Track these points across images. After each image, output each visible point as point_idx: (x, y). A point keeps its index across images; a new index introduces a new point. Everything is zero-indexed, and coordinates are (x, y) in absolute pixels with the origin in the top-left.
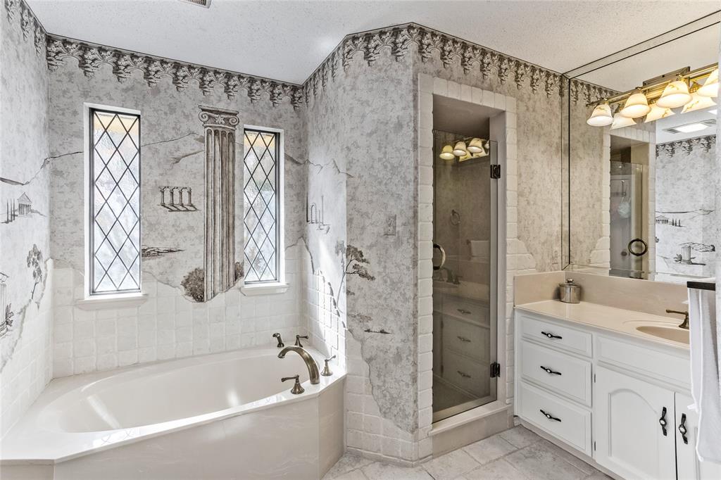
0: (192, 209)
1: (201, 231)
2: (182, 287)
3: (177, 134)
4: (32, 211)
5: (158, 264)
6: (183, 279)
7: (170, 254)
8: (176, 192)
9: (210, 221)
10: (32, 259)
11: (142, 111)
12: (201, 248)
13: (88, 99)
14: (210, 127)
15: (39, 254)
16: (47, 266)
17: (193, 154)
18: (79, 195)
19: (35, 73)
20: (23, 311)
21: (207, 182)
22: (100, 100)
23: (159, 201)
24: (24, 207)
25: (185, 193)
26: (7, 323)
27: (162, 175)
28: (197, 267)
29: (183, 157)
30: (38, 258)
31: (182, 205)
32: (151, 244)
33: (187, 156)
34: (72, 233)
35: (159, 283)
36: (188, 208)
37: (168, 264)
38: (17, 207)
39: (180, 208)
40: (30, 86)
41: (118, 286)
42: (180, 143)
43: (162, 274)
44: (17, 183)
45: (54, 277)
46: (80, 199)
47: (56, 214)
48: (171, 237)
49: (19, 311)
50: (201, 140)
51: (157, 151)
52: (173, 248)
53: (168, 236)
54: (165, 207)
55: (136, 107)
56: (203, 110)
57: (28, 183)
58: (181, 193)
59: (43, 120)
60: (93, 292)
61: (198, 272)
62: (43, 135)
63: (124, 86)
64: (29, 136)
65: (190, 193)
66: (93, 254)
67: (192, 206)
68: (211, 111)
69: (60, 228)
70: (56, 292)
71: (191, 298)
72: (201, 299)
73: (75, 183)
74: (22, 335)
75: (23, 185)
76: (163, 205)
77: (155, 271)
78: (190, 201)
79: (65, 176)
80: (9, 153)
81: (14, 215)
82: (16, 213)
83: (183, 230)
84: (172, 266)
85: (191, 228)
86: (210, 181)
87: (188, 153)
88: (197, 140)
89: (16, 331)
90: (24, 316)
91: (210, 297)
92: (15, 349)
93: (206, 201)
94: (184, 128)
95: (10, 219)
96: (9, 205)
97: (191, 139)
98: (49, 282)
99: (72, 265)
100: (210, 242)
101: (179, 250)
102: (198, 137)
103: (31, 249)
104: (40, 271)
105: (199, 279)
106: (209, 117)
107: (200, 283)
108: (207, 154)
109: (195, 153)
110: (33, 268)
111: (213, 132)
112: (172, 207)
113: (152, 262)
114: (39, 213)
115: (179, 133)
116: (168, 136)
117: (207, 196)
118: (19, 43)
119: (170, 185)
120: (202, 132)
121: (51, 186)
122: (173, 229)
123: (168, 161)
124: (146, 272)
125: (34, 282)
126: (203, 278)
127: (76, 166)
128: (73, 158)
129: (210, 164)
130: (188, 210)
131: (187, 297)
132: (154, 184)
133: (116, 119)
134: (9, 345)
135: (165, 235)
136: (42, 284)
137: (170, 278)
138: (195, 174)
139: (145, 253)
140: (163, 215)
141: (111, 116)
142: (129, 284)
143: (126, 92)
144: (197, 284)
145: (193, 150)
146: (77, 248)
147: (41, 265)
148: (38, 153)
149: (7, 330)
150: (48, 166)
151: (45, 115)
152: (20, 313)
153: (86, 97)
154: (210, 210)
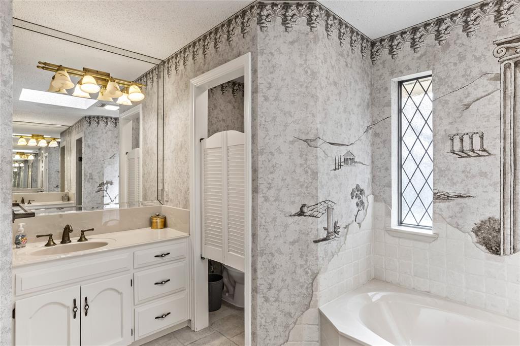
0: (486, 154)
1: (497, 177)
2: (474, 235)
3: (467, 80)
4: (356, 162)
5: (448, 208)
6: (474, 226)
7: (459, 199)
8: (466, 139)
9: (508, 166)
10: (355, 194)
11: (433, 70)
12: (497, 196)
13: (394, 76)
14: (508, 60)
15: (362, 191)
16: (369, 199)
17: (486, 96)
18: (388, 148)
19: (360, 71)
20: (347, 227)
21: (505, 123)
22: (402, 73)
23: (448, 149)
24: (349, 160)
25: (476, 139)
26: (335, 232)
27: (451, 123)
28: (491, 216)
29: (473, 102)
30: (361, 194)
31: (473, 151)
32: (441, 189)
33: (477, 100)
34: (384, 177)
35: (449, 226)
36: (480, 153)
37: (457, 209)
38: (343, 160)
39: (471, 153)
40: (356, 81)
41: (418, 222)
42: (470, 89)
43: (451, 217)
44: (344, 145)
45: (374, 208)
46: (389, 152)
47: (376, 163)
48: (461, 182)
49: (345, 226)
50: (497, 78)
51: (446, 102)
52: (463, 193)
53: (457, 182)
54: (454, 153)
55: (428, 68)
56: (498, 45)
57: (352, 144)
58: (471, 138)
59: (366, 100)
60: (401, 223)
61: (492, 222)
62: (366, 110)
63: (418, 55)
64: (354, 114)
65: (482, 138)
66: (401, 194)
67: (484, 150)
68: (510, 42)
69: (378, 173)
70: (375, 218)
71: (484, 248)
72: (497, 252)
73: (386, 140)
74: (346, 242)
75: (348, 145)
76: (453, 152)
77: (445, 215)
78: (482, 145)
79: (380, 136)
80: (337, 127)
81: (341, 166)
82: (342, 164)
83: (474, 176)
84: (462, 211)
85: (483, 174)
86: (508, 121)
87: (479, 96)
88: (491, 79)
89: (342, 239)
90: (348, 230)
91: (508, 251)
92: (341, 249)
93: (502, 144)
94: (475, 72)
95: (337, 167)
96: (337, 159)
97: (484, 80)
98: (370, 210)
99: (384, 201)
100: (509, 190)
101: (470, 196)
102: (493, 76)
103: (354, 187)
104: (362, 203)
105: (494, 229)
106: (507, 49)
107: (495, 234)
108: (505, 92)
109: (489, 94)
110: (355, 200)
111: (513, 65)
112: (462, 154)
113: (442, 205)
114: (362, 163)
115: (469, 78)
116: (457, 85)
117: (504, 139)
118: (348, 55)
119: (460, 132)
120: (498, 69)
121: (373, 144)
122: (463, 175)
123: (457, 109)
124: (437, 213)
125: (357, 209)
126: (499, 230)
127: (386, 128)
128: (385, 122)
129: (508, 102)
130: (479, 156)
131: (478, 245)
132: (444, 133)
133: (418, 84)
134: (337, 246)
135: (455, 181)
136: (365, 211)
137: (460, 222)
138: (488, 116)
139: (437, 197)
140: (453, 161)
141: (413, 83)
142: (427, 222)
143: (420, 59)
144: (491, 234)
145: (487, 91)
146: (387, 188)
147: (364, 198)
148: (362, 123)
149: (335, 236)
150: (370, 131)
151: (369, 97)
152: (345, 228)
153: (393, 74)
154: (508, 153)
